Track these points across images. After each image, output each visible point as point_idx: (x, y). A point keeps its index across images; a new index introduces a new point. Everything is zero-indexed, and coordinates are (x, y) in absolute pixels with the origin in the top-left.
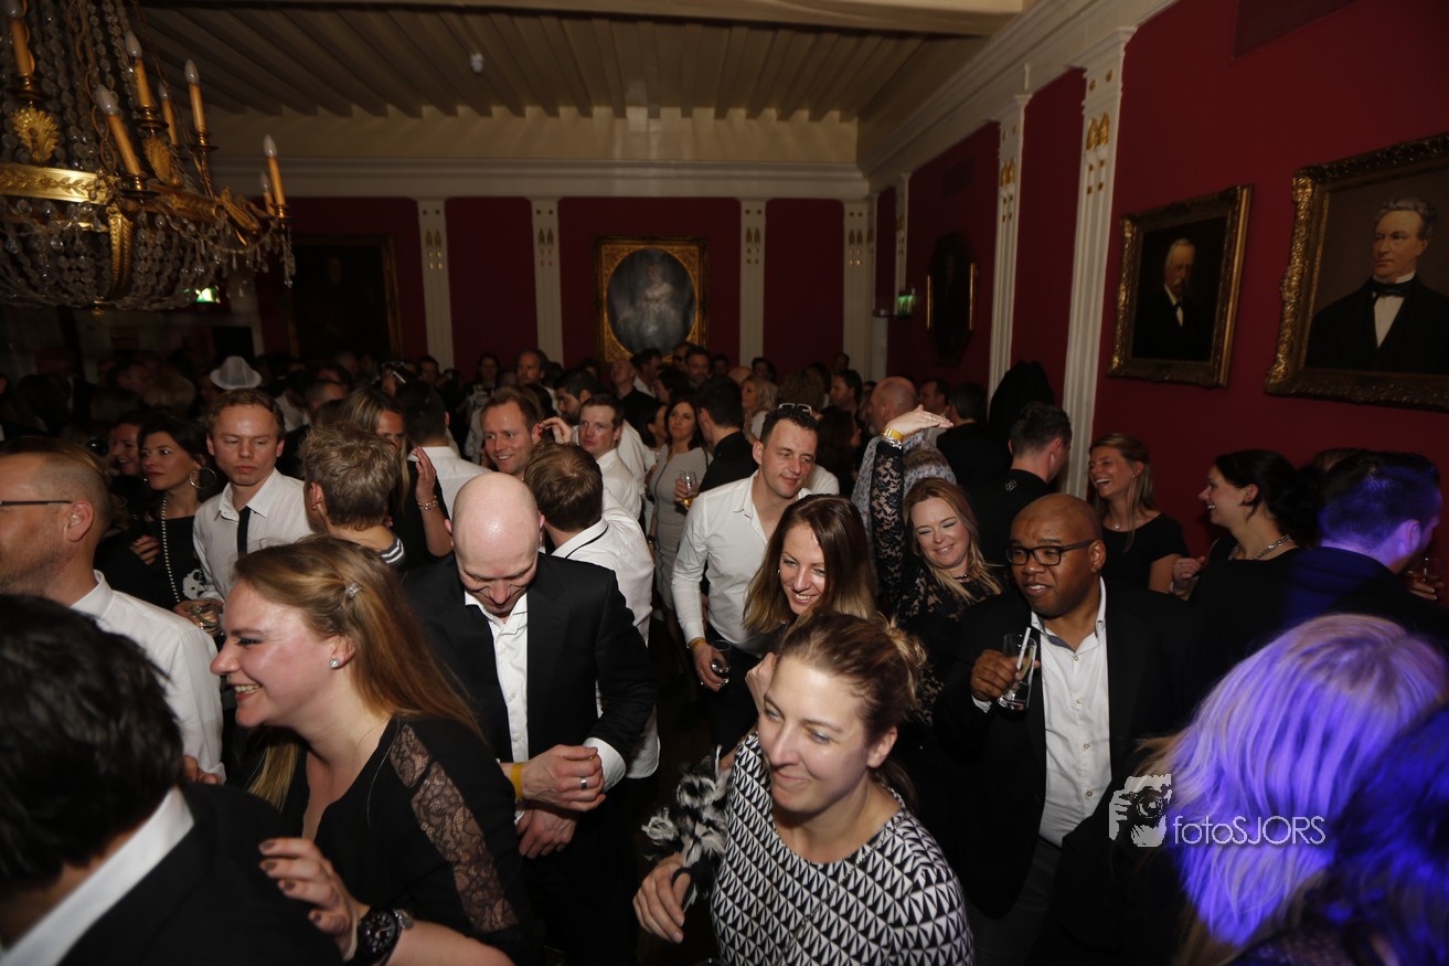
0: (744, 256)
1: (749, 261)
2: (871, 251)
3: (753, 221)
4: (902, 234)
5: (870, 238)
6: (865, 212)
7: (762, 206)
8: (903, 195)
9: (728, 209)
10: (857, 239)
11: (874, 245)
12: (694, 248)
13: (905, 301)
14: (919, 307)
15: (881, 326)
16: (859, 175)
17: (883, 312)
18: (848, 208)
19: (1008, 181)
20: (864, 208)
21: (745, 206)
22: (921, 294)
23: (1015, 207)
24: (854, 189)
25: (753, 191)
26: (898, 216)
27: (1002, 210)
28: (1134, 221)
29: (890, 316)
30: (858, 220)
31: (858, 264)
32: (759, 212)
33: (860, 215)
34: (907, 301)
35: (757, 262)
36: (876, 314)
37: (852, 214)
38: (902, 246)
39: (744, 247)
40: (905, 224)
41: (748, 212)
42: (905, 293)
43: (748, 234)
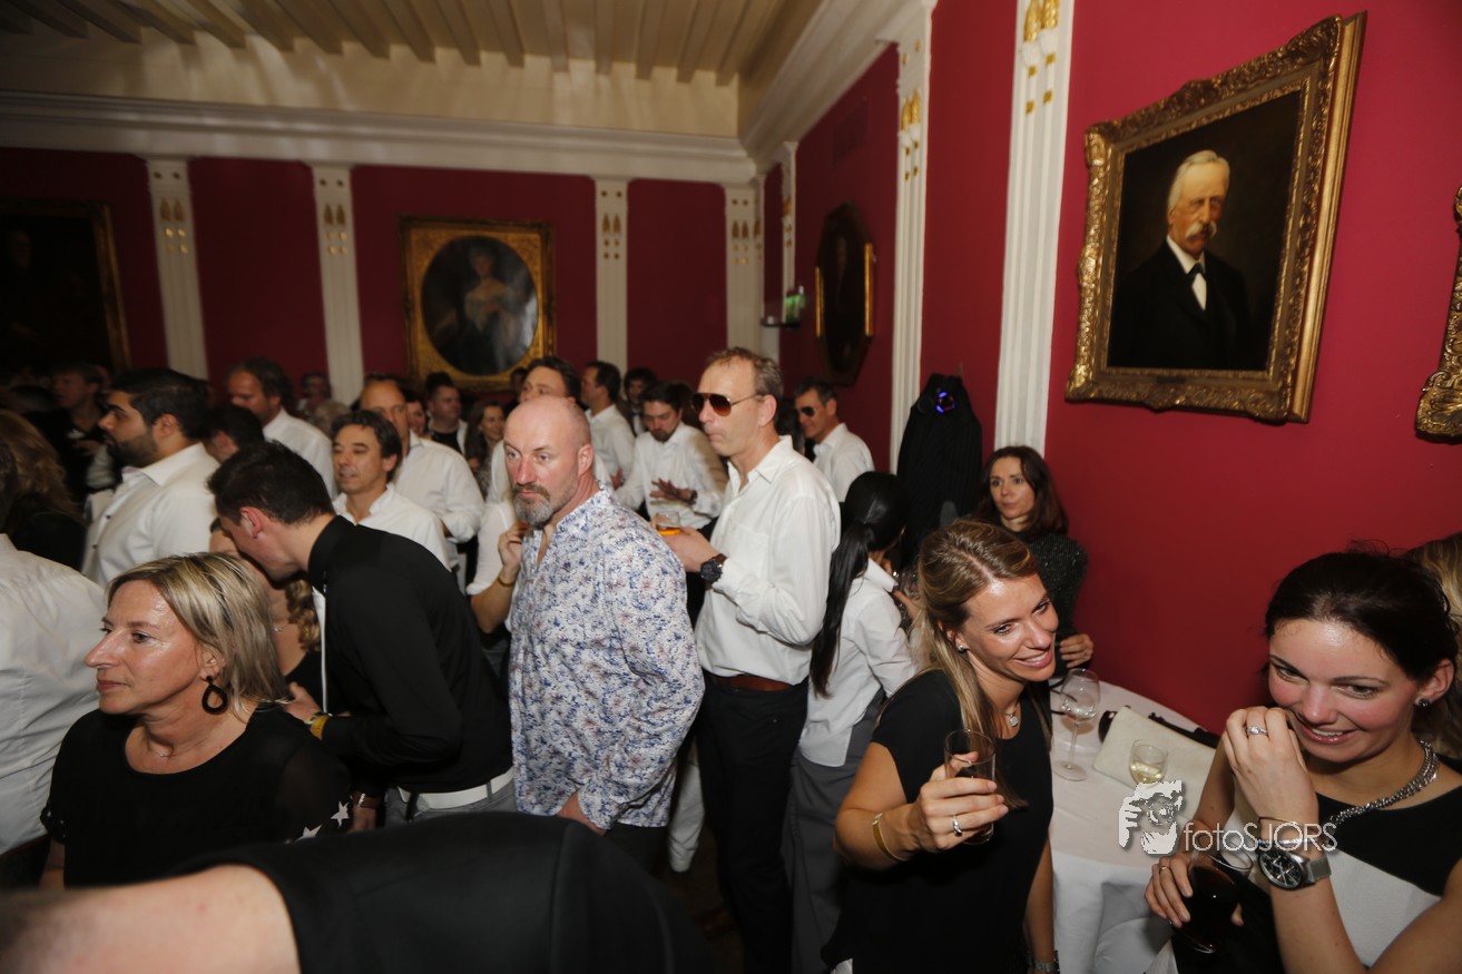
0: (601, 249)
1: (606, 256)
2: (758, 247)
3: (611, 206)
4: (789, 221)
5: (756, 232)
6: (751, 200)
7: (623, 188)
8: (789, 171)
9: (582, 188)
10: (741, 232)
11: (761, 239)
12: (535, 237)
13: (792, 303)
14: (808, 311)
15: (772, 337)
16: (742, 153)
17: (771, 320)
18: (730, 195)
19: (911, 121)
20: (750, 195)
21: (600, 187)
22: (810, 293)
24: (737, 173)
25: (612, 168)
26: (785, 198)
27: (904, 164)
28: (1110, 133)
29: (778, 324)
30: (742, 209)
31: (743, 263)
32: (619, 195)
33: (745, 203)
34: (793, 307)
35: (617, 256)
36: (764, 323)
37: (735, 202)
38: (789, 236)
39: (600, 237)
40: (792, 207)
41: (604, 194)
42: (792, 293)
43: (606, 222)
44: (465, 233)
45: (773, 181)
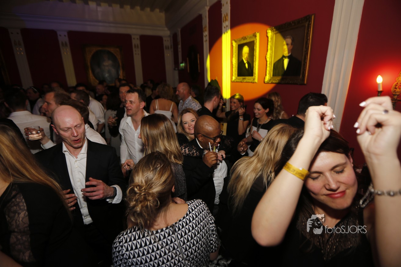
0: (134, 52)
1: (136, 54)
3: (136, 42)
4: (180, 46)
5: (171, 48)
7: (138, 37)
8: (179, 35)
9: (128, 37)
10: (167, 48)
11: (172, 50)
12: (118, 49)
13: (182, 65)
14: (186, 67)
15: (176, 73)
16: (166, 29)
17: (176, 69)
18: (164, 39)
19: (205, 31)
20: (169, 39)
21: (133, 37)
22: (186, 63)
23: (208, 38)
24: (165, 33)
25: (135, 32)
26: (178, 41)
27: (204, 39)
28: (235, 41)
29: (178, 70)
30: (167, 42)
31: (168, 55)
32: (138, 39)
33: (168, 41)
34: (182, 66)
35: (138, 54)
36: (175, 69)
37: (165, 41)
38: (180, 50)
39: (134, 49)
40: (180, 43)
41: (134, 39)
42: (182, 63)
43: (135, 45)
44: (100, 49)
45: (175, 37)
